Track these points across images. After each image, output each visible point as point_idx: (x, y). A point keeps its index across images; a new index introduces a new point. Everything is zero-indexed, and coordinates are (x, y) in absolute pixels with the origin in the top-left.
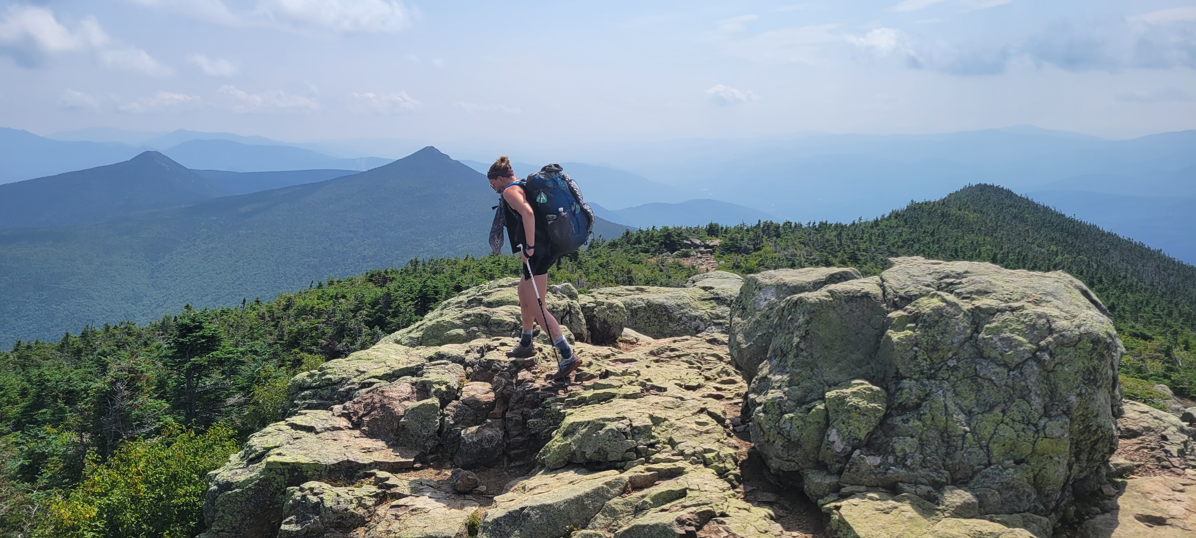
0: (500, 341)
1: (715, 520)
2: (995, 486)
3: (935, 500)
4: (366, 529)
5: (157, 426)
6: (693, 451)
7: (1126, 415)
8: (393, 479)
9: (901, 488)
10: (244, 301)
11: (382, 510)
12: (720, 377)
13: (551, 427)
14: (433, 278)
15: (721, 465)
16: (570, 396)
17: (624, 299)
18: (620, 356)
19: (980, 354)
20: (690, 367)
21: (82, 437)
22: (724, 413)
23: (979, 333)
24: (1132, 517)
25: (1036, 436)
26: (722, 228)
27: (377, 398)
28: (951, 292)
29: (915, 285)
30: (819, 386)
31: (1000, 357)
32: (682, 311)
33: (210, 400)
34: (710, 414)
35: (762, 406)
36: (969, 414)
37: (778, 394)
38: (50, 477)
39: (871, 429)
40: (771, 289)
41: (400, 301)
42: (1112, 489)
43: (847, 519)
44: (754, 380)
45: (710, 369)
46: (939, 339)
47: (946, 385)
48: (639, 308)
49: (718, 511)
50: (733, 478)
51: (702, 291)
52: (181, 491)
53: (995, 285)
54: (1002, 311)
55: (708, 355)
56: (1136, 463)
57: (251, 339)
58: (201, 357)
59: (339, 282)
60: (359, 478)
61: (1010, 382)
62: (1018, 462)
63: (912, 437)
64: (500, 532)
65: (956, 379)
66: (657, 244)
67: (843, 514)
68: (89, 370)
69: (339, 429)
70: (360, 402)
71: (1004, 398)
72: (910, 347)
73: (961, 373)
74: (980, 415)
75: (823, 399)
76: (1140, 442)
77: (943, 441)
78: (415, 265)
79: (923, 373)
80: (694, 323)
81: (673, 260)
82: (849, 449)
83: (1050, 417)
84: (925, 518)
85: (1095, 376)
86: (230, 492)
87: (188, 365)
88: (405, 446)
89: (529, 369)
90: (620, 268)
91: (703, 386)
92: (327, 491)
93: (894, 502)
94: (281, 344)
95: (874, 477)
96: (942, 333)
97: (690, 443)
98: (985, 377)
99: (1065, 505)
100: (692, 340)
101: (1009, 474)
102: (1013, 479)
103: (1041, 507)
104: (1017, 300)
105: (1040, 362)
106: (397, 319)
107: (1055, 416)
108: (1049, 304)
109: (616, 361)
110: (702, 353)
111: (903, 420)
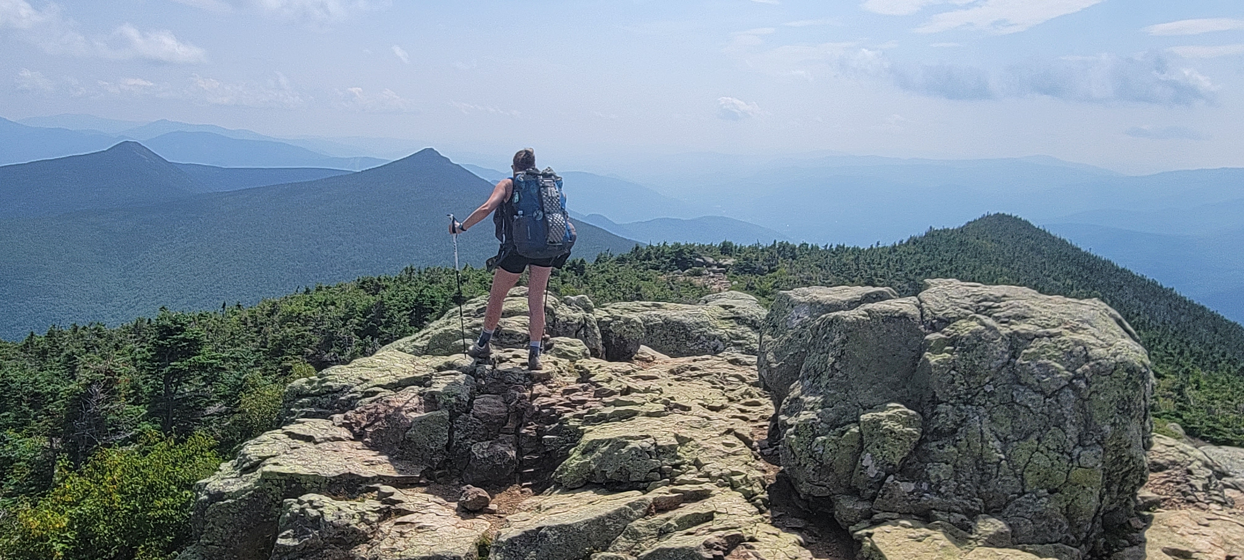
0: (513, 353)
1: (744, 545)
2: (1029, 516)
3: (968, 529)
4: (369, 546)
5: (133, 433)
6: (720, 473)
7: (1153, 448)
8: (398, 495)
9: (934, 515)
10: (224, 305)
11: (386, 526)
12: (744, 398)
13: (568, 444)
14: (429, 287)
15: (749, 489)
16: (588, 413)
17: (640, 314)
18: (641, 373)
19: (1017, 380)
20: (713, 387)
21: (52, 442)
22: (752, 435)
23: (1017, 358)
24: (1159, 551)
25: (1070, 465)
26: (736, 247)
27: (381, 408)
28: (990, 316)
29: (954, 307)
30: (853, 408)
31: (1037, 384)
32: (701, 330)
33: (188, 407)
34: (737, 435)
35: (794, 428)
36: (1005, 441)
37: (811, 415)
38: (16, 484)
39: (906, 454)
40: (804, 306)
41: (394, 311)
42: (1140, 522)
43: (879, 546)
44: (785, 401)
45: (733, 390)
46: (976, 363)
47: (982, 411)
48: (655, 325)
49: (747, 536)
50: (761, 503)
51: (722, 310)
52: (159, 504)
53: (1033, 310)
54: (1040, 337)
55: (730, 376)
56: (1162, 497)
57: (232, 345)
58: (181, 362)
59: (328, 288)
60: (361, 492)
61: (1046, 409)
62: (1051, 492)
63: (947, 463)
64: (514, 552)
65: (992, 405)
66: (668, 260)
67: (875, 541)
68: (55, 372)
69: (340, 439)
70: (363, 412)
71: (1039, 425)
72: (948, 370)
73: (998, 399)
74: (1015, 443)
75: (857, 422)
76: (1165, 475)
77: (978, 469)
78: (410, 274)
79: (960, 398)
80: (712, 343)
81: (684, 278)
82: (883, 474)
83: (1084, 446)
84: (958, 547)
85: (1129, 406)
86: (221, 503)
87: (167, 369)
88: (410, 460)
89: (544, 382)
90: (629, 285)
91: (727, 407)
92: (328, 504)
93: (927, 530)
94: (264, 352)
95: (907, 504)
96: (980, 357)
97: (716, 465)
98: (1023, 403)
99: (1095, 537)
100: (714, 360)
101: (1042, 503)
102: (1047, 508)
103: (1073, 538)
104: (1054, 327)
105: (1076, 389)
106: (390, 329)
107: (1089, 445)
108: (1085, 331)
109: (637, 377)
110: (724, 374)
111: (938, 446)
